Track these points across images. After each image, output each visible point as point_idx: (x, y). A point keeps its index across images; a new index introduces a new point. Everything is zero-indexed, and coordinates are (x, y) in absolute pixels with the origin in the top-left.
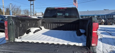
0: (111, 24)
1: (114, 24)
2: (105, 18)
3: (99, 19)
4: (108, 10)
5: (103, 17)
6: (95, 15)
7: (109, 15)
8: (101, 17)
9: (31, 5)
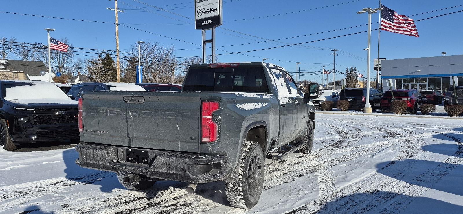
9: (205, 44)
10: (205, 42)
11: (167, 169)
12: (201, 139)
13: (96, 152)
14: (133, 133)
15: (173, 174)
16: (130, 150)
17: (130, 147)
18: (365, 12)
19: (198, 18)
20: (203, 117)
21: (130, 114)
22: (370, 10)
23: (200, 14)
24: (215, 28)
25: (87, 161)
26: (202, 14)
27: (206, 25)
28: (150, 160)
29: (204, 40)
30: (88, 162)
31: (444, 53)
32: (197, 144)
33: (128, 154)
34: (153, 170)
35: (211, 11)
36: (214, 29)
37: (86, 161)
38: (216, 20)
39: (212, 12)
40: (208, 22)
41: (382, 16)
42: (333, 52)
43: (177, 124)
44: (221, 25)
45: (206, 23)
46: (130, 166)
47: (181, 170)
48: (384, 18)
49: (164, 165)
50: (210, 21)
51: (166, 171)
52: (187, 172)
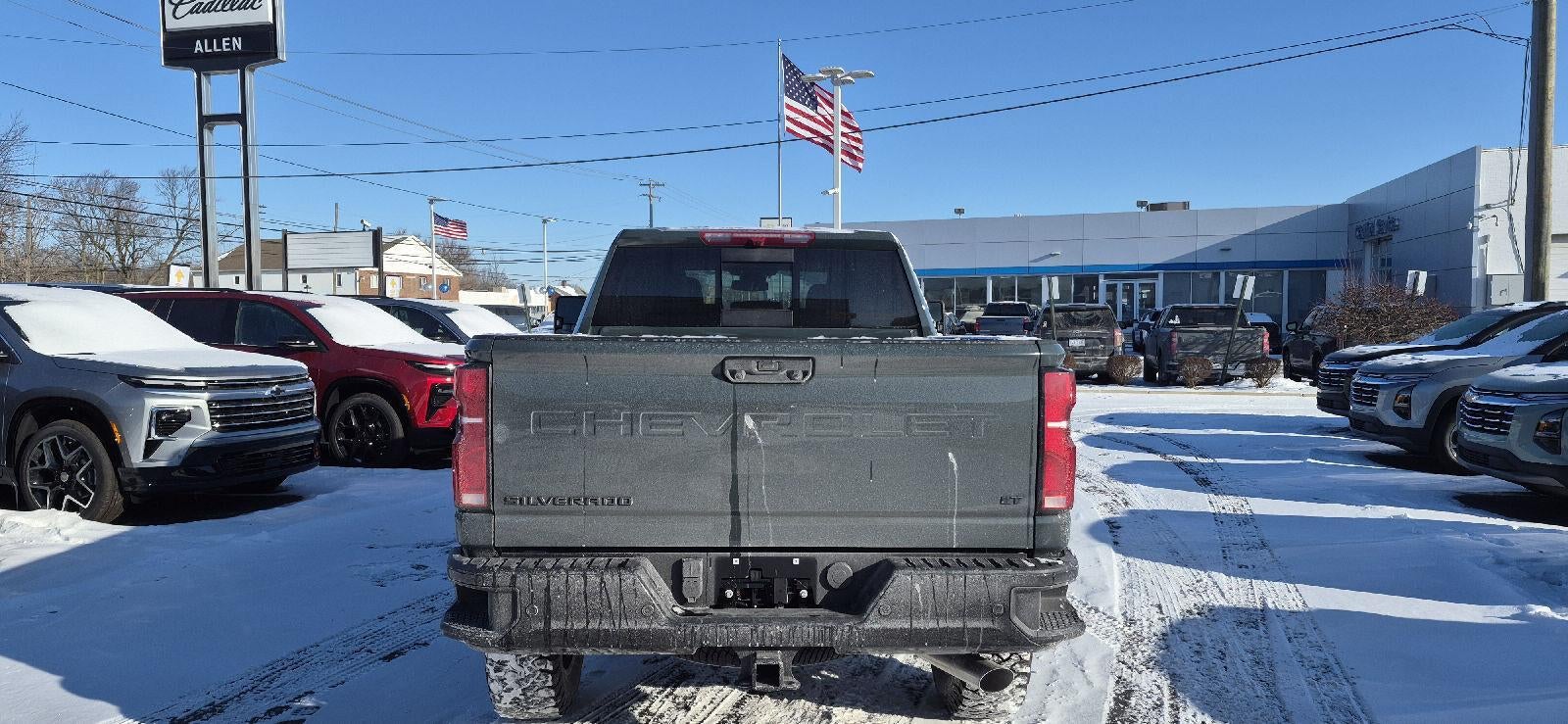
0: (1219, 380)
1: (1241, 369)
2: (1159, 307)
3: (1089, 323)
4: (1186, 205)
5: (1129, 292)
6: (1050, 272)
7: (1195, 266)
8: (1111, 289)
9: (211, 129)
10: (206, 121)
11: (937, 616)
12: (1039, 503)
13: (602, 581)
14: (759, 495)
15: (961, 632)
16: (736, 561)
17: (736, 550)
18: (825, 79)
19: (173, 24)
20: (1050, 425)
21: (749, 422)
22: (839, 76)
23: (182, 10)
24: (252, 70)
25: (547, 623)
26: (191, 12)
27: (214, 55)
28: (826, 592)
29: (205, 113)
30: (555, 625)
31: (960, 211)
32: (1023, 521)
33: (725, 575)
34: (876, 626)
35: (232, 6)
36: (247, 74)
37: (541, 625)
38: (259, 44)
39: (239, 8)
40: (220, 45)
41: (787, 90)
42: (646, 190)
43: (950, 455)
44: (282, 61)
45: (211, 46)
46: (769, 620)
47: (991, 614)
48: (791, 97)
49: (925, 602)
50: (231, 42)
51: (932, 625)
52: (1016, 620)
